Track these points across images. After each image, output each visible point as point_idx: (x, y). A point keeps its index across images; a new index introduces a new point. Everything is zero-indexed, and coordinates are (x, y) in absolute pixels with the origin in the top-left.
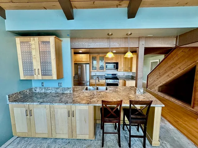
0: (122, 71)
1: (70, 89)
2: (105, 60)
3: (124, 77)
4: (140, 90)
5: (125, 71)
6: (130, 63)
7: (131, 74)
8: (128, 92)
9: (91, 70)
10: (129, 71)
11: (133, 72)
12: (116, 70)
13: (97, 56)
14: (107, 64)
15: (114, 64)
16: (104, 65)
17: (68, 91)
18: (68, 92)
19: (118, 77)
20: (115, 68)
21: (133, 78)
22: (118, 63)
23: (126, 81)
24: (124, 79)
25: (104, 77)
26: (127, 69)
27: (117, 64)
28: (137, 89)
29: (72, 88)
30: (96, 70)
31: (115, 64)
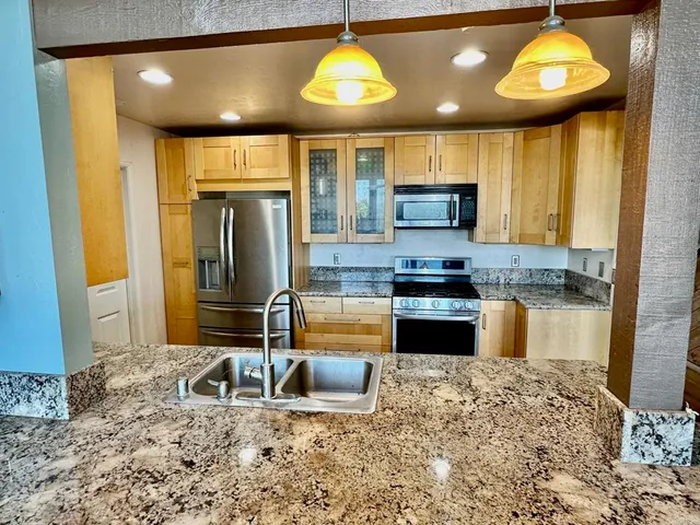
0: (505, 238)
1: (49, 390)
2: (388, 169)
3: (515, 277)
4: (661, 429)
5: (522, 239)
6: (555, 187)
7: (561, 261)
8: (534, 439)
9: (307, 237)
10: (551, 237)
11: (575, 245)
12: (465, 233)
13: (339, 146)
14: (399, 198)
15: (446, 197)
16: (386, 201)
17: (37, 404)
18: (38, 409)
19: (473, 279)
20: (456, 223)
21: (577, 290)
22: (476, 186)
23: (525, 310)
24: (514, 292)
25: (388, 277)
26: (533, 229)
27: (468, 192)
28: (629, 417)
29: (63, 382)
30: (333, 238)
31: (456, 197)
